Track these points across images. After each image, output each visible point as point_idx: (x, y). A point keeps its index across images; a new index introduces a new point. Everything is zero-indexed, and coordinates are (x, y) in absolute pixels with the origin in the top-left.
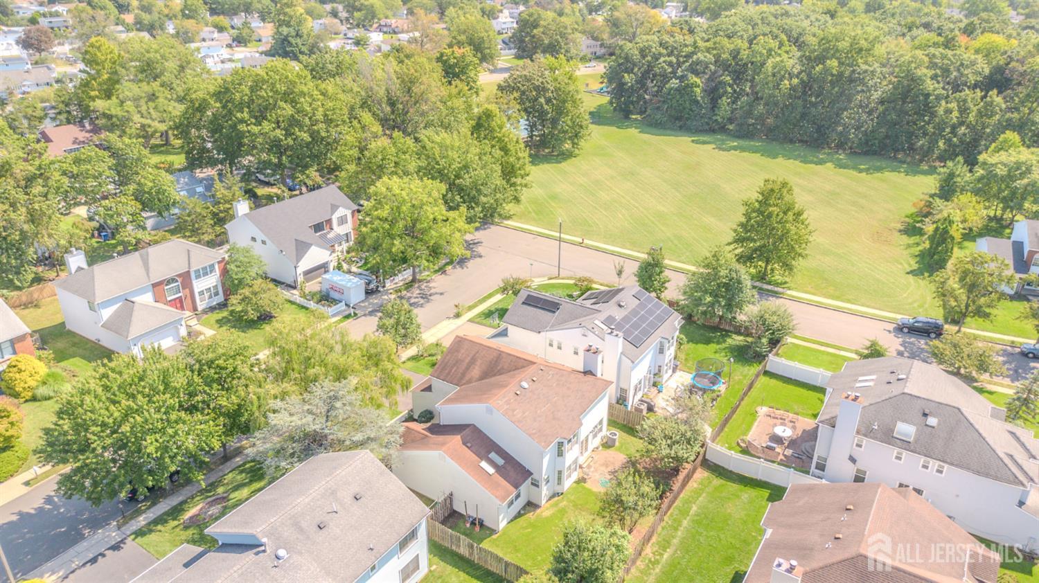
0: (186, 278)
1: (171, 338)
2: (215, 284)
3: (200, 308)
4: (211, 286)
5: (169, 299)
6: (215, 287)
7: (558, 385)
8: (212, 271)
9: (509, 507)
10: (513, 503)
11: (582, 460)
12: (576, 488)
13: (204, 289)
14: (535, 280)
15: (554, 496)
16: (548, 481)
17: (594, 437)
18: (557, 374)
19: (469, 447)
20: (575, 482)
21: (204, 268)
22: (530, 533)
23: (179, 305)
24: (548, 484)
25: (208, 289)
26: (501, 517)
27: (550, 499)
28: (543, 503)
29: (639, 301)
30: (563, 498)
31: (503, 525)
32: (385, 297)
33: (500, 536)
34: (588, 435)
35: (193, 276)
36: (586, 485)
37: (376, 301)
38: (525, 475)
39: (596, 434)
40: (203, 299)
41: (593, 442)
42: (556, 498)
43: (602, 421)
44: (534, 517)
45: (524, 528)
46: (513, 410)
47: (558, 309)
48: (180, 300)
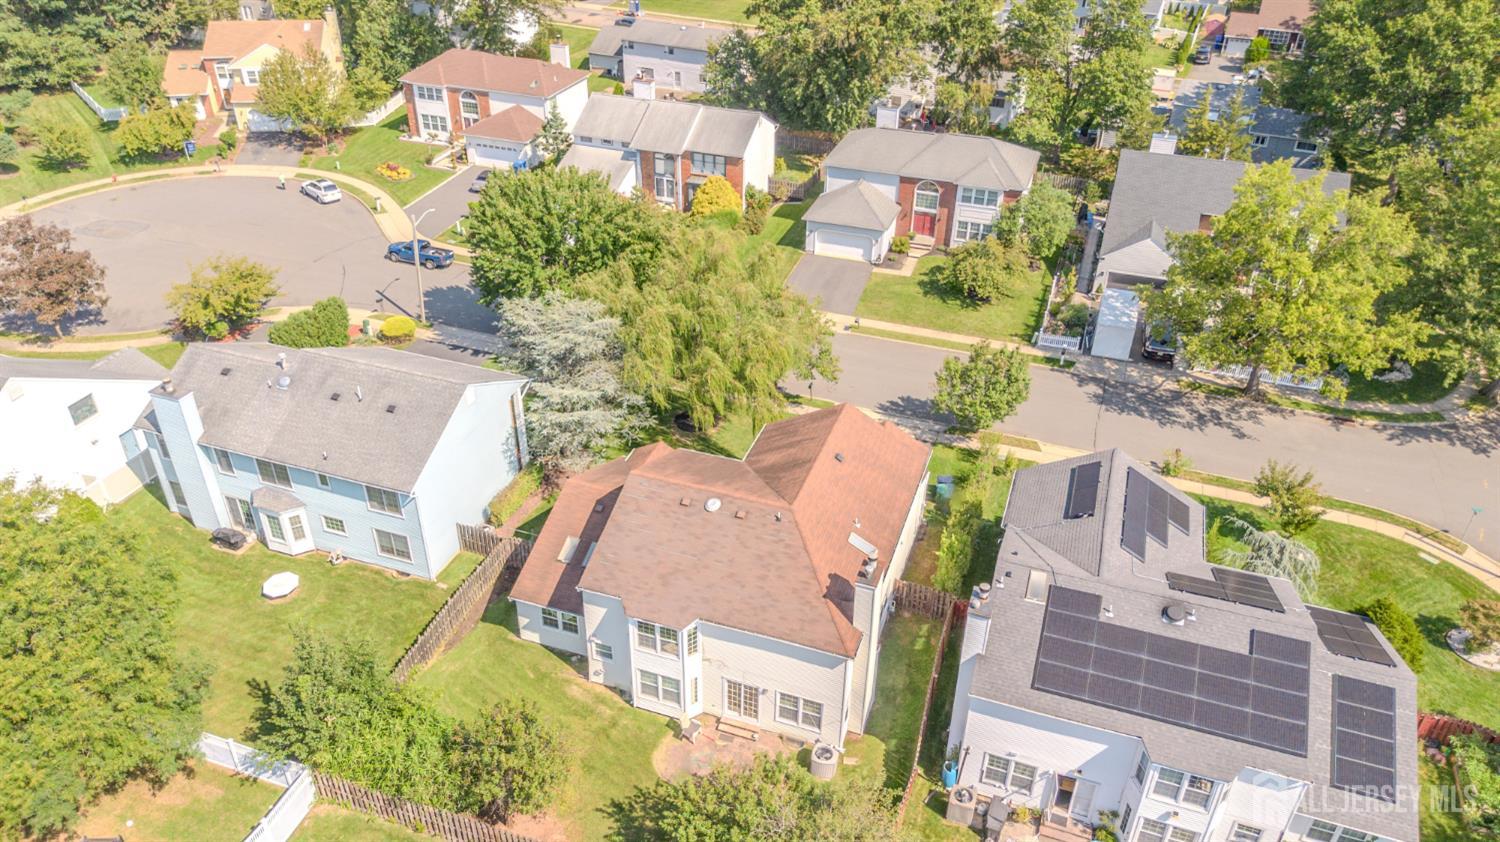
0: (948, 193)
1: (861, 252)
2: (988, 223)
4: (982, 222)
5: (915, 208)
6: (987, 227)
7: (760, 557)
8: (992, 201)
9: (545, 623)
10: (556, 626)
11: (730, 715)
12: (654, 723)
13: (969, 220)
14: (1471, 554)
15: (622, 693)
16: (606, 653)
17: (784, 712)
18: (788, 546)
19: (594, 511)
20: (672, 718)
21: (981, 192)
22: (524, 678)
23: (928, 225)
24: (609, 661)
25: (976, 226)
26: (523, 621)
27: (611, 688)
28: (593, 678)
29: (1245, 651)
30: (622, 709)
31: (530, 636)
32: (1158, 379)
33: (512, 642)
34: (756, 690)
35: (960, 193)
36: (669, 738)
37: (1134, 374)
38: (578, 609)
39: (794, 716)
40: (962, 235)
41: (778, 719)
42: (617, 698)
43: (818, 707)
44: (565, 676)
45: (535, 669)
46: (639, 510)
47: (1077, 517)
48: (933, 219)
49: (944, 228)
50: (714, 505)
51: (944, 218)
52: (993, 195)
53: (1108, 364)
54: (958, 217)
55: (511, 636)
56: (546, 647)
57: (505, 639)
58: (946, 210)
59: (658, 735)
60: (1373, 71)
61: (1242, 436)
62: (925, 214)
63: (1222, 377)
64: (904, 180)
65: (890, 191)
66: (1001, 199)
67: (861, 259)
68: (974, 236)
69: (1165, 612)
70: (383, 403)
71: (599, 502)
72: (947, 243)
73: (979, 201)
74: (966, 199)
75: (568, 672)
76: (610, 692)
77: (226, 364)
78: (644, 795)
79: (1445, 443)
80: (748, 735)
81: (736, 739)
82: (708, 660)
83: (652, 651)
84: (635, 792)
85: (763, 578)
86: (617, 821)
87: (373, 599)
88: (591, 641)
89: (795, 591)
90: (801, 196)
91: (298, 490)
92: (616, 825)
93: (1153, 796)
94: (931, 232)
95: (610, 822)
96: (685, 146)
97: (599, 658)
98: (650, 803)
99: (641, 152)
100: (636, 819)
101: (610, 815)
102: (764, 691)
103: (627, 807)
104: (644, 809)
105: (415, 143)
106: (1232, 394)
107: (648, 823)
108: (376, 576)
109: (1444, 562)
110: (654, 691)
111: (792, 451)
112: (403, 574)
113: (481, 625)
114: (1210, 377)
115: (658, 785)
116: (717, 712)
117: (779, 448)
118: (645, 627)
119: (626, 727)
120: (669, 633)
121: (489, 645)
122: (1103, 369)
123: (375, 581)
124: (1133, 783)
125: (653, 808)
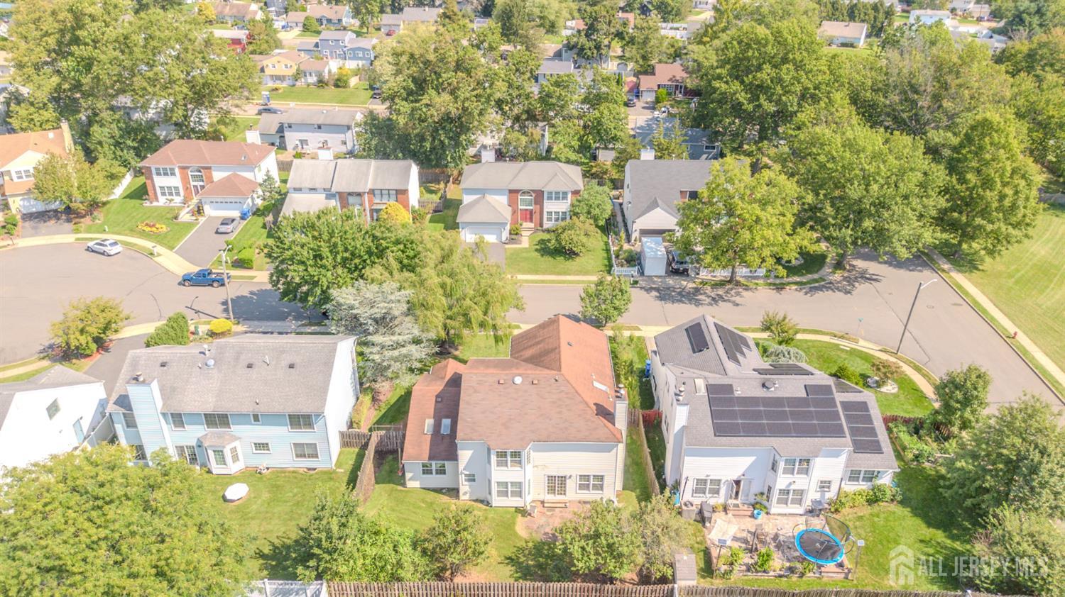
0: (539, 196)
1: (495, 237)
2: (564, 210)
3: (545, 226)
4: (560, 211)
5: (520, 207)
6: (564, 213)
7: (554, 403)
8: (565, 198)
9: (424, 473)
10: (432, 473)
11: (550, 498)
12: (507, 512)
13: (553, 210)
14: (862, 343)
15: (482, 502)
16: (471, 478)
17: (581, 487)
18: (567, 393)
19: (436, 402)
20: (516, 508)
21: (557, 193)
22: (420, 507)
23: (528, 216)
24: (473, 483)
25: (557, 213)
26: (408, 475)
27: (476, 501)
28: (462, 497)
29: (805, 396)
30: (486, 510)
31: (413, 484)
32: (685, 283)
33: (403, 491)
34: (565, 477)
35: (546, 195)
36: (520, 518)
37: (671, 282)
38: (453, 456)
39: (587, 487)
40: (550, 219)
41: (578, 491)
42: (480, 505)
43: (601, 478)
44: (443, 501)
45: (424, 501)
46: (476, 391)
47: (701, 351)
48: (531, 212)
49: (538, 217)
50: (518, 380)
51: (538, 211)
52: (565, 194)
53: (655, 279)
54: (545, 210)
55: (400, 488)
56: (424, 489)
57: (396, 490)
58: (538, 206)
59: (514, 518)
60: (743, 104)
61: (737, 305)
62: (526, 210)
63: (715, 277)
64: (511, 191)
65: (503, 199)
66: (569, 196)
67: (495, 241)
68: (557, 220)
69: (764, 385)
70: (285, 363)
71: (437, 396)
72: (541, 225)
73: (557, 198)
74: (550, 198)
75: (444, 499)
76: (473, 503)
77: (161, 360)
78: (522, 549)
79: (830, 292)
80: (563, 505)
81: (557, 510)
82: (536, 466)
83: (505, 468)
84: (516, 549)
85: (560, 413)
86: (513, 566)
87: (301, 487)
88: (462, 473)
89: (579, 416)
90: (440, 208)
91: (235, 429)
92: (513, 568)
93: (783, 476)
94: (531, 220)
95: (509, 567)
96: (370, 186)
97: (467, 483)
98: (527, 552)
99: (340, 193)
100: (523, 562)
101: (508, 564)
102: (570, 477)
103: (515, 558)
104: (524, 556)
105: (157, 207)
106: (724, 285)
107: (530, 562)
108: (294, 474)
109: (852, 348)
110: (505, 494)
111: (541, 346)
112: (309, 469)
113: (377, 486)
114: (710, 278)
115: (526, 542)
116: (541, 498)
117: (531, 346)
118: (502, 455)
119: (493, 518)
120: (516, 454)
121: (389, 495)
122: (654, 282)
123: (296, 478)
124: (771, 473)
125: (530, 554)
